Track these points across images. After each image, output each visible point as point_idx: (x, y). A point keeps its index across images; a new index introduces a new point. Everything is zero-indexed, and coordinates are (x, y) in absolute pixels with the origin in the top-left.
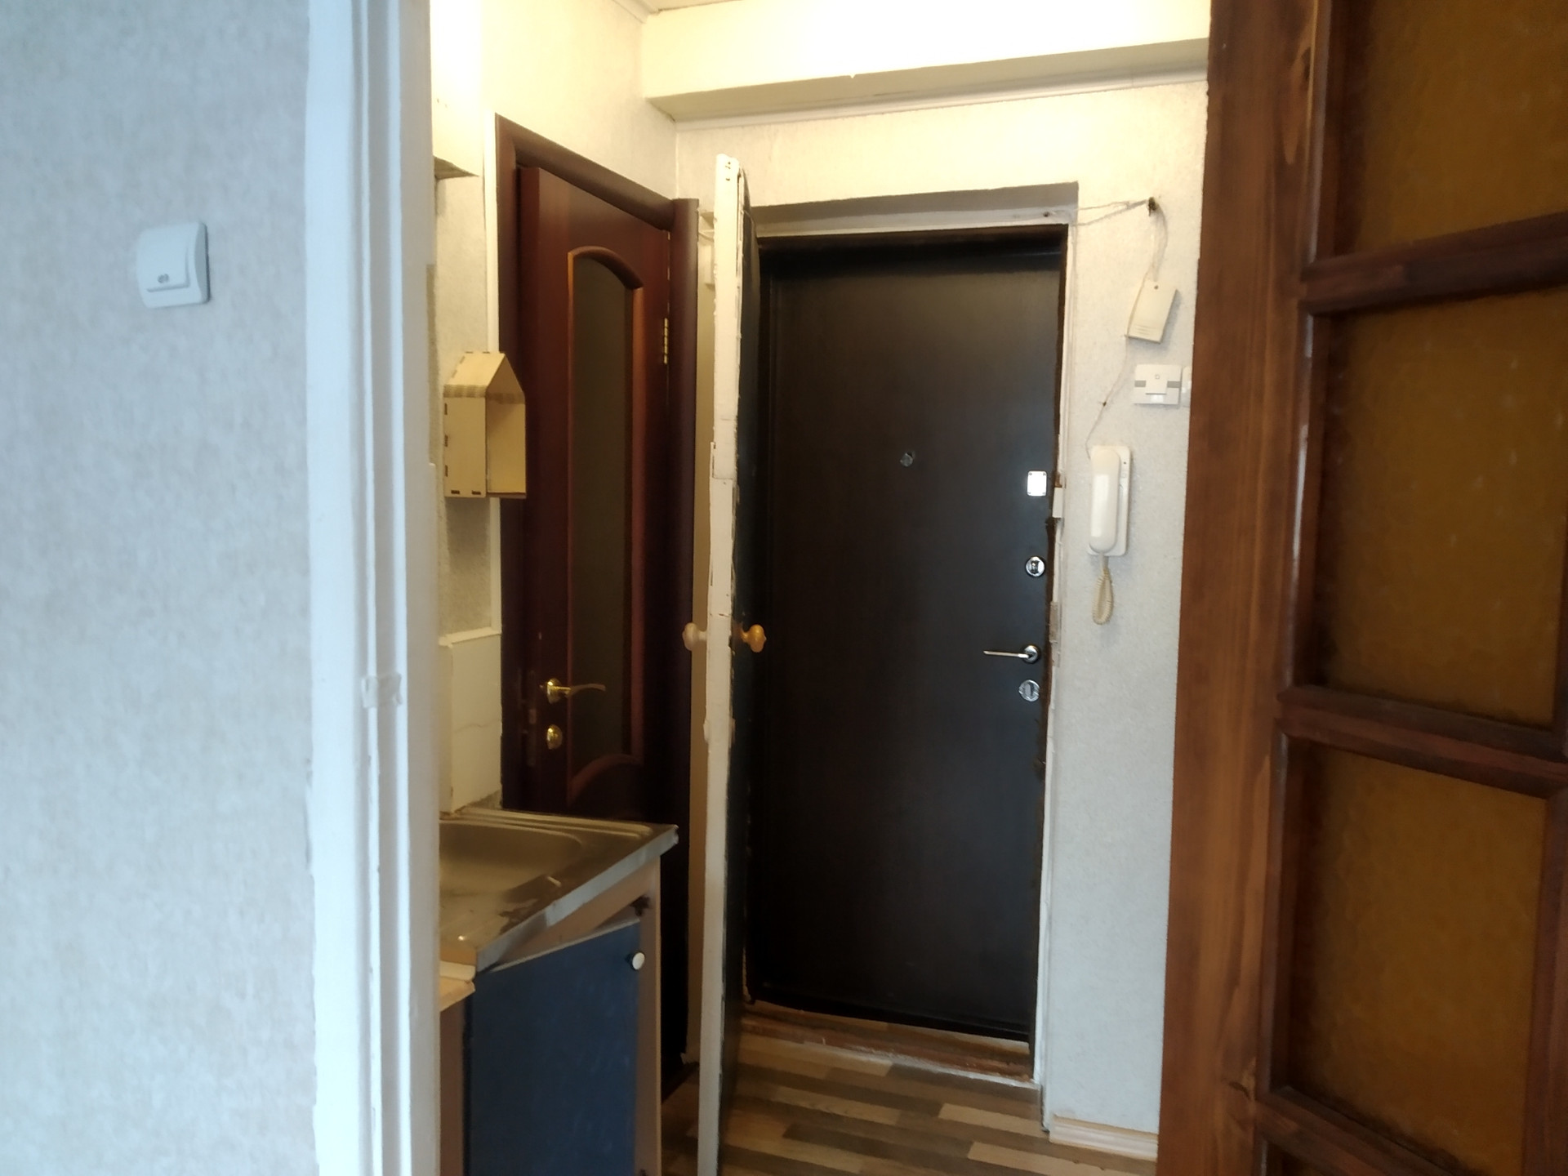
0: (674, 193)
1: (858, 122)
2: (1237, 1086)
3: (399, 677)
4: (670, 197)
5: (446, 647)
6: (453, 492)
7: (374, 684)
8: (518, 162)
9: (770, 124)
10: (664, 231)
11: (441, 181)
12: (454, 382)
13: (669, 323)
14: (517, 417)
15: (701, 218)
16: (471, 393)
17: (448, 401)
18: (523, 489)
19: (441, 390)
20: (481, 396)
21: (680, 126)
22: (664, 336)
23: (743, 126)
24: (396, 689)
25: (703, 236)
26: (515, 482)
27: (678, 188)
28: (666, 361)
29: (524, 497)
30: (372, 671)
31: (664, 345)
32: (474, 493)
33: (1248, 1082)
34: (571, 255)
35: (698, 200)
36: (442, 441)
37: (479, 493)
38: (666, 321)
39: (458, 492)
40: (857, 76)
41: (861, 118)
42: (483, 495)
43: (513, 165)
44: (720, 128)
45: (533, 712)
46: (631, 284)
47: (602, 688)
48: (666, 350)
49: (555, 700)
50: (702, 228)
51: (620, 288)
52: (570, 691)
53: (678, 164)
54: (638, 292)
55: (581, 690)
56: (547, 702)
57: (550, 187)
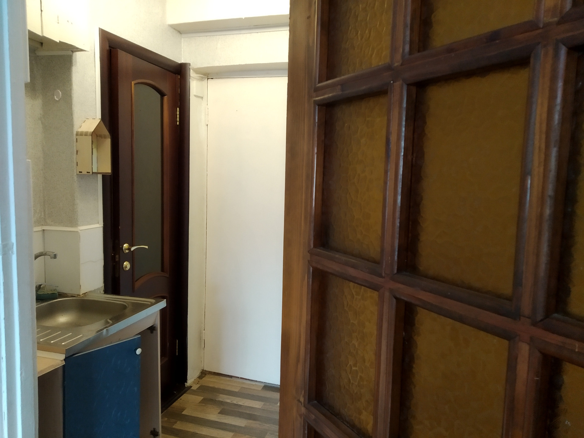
0: (182, 61)
1: (248, 35)
3: (13, 244)
4: (180, 62)
5: (77, 232)
6: (80, 172)
8: (110, 47)
9: (216, 35)
10: (177, 75)
11: (74, 53)
12: (80, 130)
13: (180, 110)
14: (107, 144)
15: (191, 70)
16: (86, 134)
17: (78, 137)
18: (110, 171)
19: (75, 133)
20: (90, 135)
21: (183, 35)
22: (177, 114)
23: (206, 36)
24: (11, 248)
25: (192, 77)
26: (107, 169)
27: (182, 58)
28: (178, 124)
29: (110, 174)
31: (177, 118)
32: (87, 172)
34: (133, 83)
35: (190, 64)
36: (75, 153)
37: (89, 173)
38: (178, 109)
39: (81, 172)
40: (245, 18)
41: (250, 34)
42: (91, 173)
43: (108, 48)
44: (198, 36)
45: (117, 256)
46: (162, 95)
47: (147, 247)
48: (178, 120)
49: (127, 251)
50: (192, 74)
51: (159, 96)
52: (133, 249)
53: (182, 50)
54: (165, 98)
55: (138, 248)
56: (124, 252)
57: (123, 57)
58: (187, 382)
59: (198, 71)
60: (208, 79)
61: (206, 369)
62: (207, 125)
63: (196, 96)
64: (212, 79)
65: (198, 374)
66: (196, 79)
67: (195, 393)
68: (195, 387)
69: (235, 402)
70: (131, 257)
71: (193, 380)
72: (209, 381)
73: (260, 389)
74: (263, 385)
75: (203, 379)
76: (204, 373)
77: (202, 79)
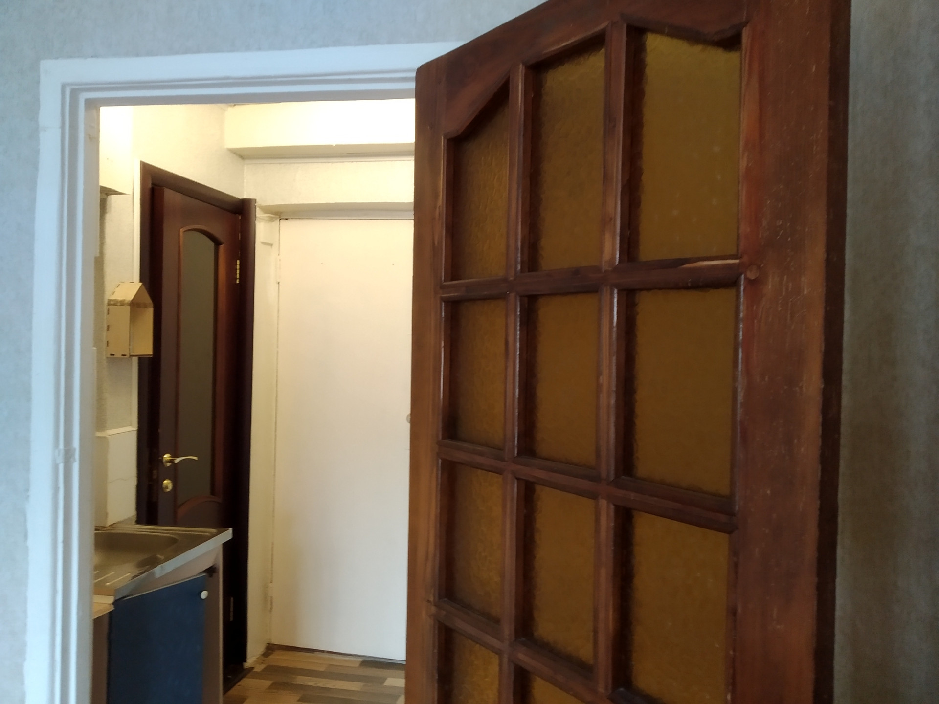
0: (245, 196)
1: (340, 165)
3: (75, 450)
4: (241, 198)
5: (105, 437)
6: (111, 355)
7: (62, 452)
8: (152, 184)
9: (295, 163)
10: (237, 215)
11: (109, 196)
12: (113, 298)
13: (240, 263)
14: (149, 315)
15: (258, 209)
16: (122, 303)
17: (111, 307)
18: (151, 353)
19: (106, 302)
20: (128, 305)
21: (247, 161)
22: (236, 269)
23: (280, 164)
24: (73, 455)
25: (260, 218)
26: (147, 349)
27: (245, 193)
28: (238, 281)
29: (151, 357)
30: (61, 446)
31: (236, 274)
32: (123, 355)
33: (432, 599)
34: (182, 230)
35: (256, 200)
36: (106, 328)
37: (125, 355)
38: (238, 262)
39: (114, 355)
40: (336, 145)
42: (128, 356)
43: (150, 186)
44: (268, 163)
45: (155, 472)
46: (217, 243)
47: (195, 458)
48: (238, 276)
49: (169, 464)
50: (259, 213)
51: (211, 244)
52: (177, 460)
53: (245, 181)
54: (222, 247)
55: (183, 459)
56: (164, 465)
57: (170, 197)
58: (245, 662)
59: (267, 210)
60: (280, 219)
61: (275, 641)
62: (279, 283)
63: (263, 243)
64: (287, 219)
65: (261, 649)
66: (266, 220)
67: (259, 675)
68: (259, 668)
69: (321, 685)
70: (174, 472)
71: (254, 659)
72: (280, 659)
73: (357, 665)
74: (361, 660)
75: (271, 657)
76: (271, 649)
77: (271, 220)
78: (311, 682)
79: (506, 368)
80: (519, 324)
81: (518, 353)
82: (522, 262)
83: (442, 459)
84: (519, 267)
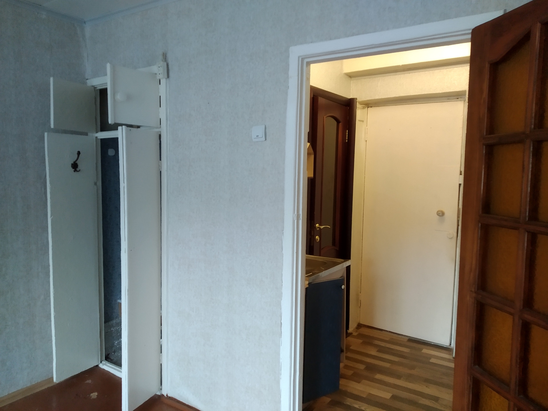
0: (351, 97)
1: (402, 76)
2: (471, 291)
3: (300, 214)
4: (349, 98)
7: (296, 215)
8: (313, 95)
9: (377, 77)
10: (347, 107)
14: (312, 158)
15: (357, 103)
18: (313, 176)
21: (352, 79)
22: (346, 135)
23: (370, 78)
24: (300, 217)
25: (359, 108)
26: (311, 174)
27: (351, 95)
28: (347, 141)
29: (313, 178)
30: (296, 213)
31: (346, 137)
33: (473, 290)
34: (325, 117)
35: (357, 98)
38: (347, 131)
40: (402, 65)
41: (404, 75)
43: (312, 96)
44: (364, 79)
45: (313, 232)
46: (338, 122)
47: (330, 227)
48: (347, 138)
49: (318, 229)
50: (358, 105)
51: (335, 123)
52: (322, 227)
53: (351, 89)
54: (340, 124)
55: (324, 227)
56: (316, 229)
57: (321, 101)
58: (348, 330)
59: (362, 103)
60: (368, 107)
61: (361, 323)
62: (366, 141)
63: (359, 121)
64: (371, 107)
65: (355, 325)
66: (362, 108)
67: (354, 337)
68: (355, 334)
69: (387, 346)
70: (320, 233)
71: (352, 329)
72: (364, 331)
73: (406, 340)
74: (408, 338)
75: (360, 330)
76: (360, 326)
77: (364, 108)
78: (383, 344)
79: (523, 177)
80: (531, 155)
81: (531, 170)
82: (535, 124)
83: (481, 223)
84: (533, 126)
